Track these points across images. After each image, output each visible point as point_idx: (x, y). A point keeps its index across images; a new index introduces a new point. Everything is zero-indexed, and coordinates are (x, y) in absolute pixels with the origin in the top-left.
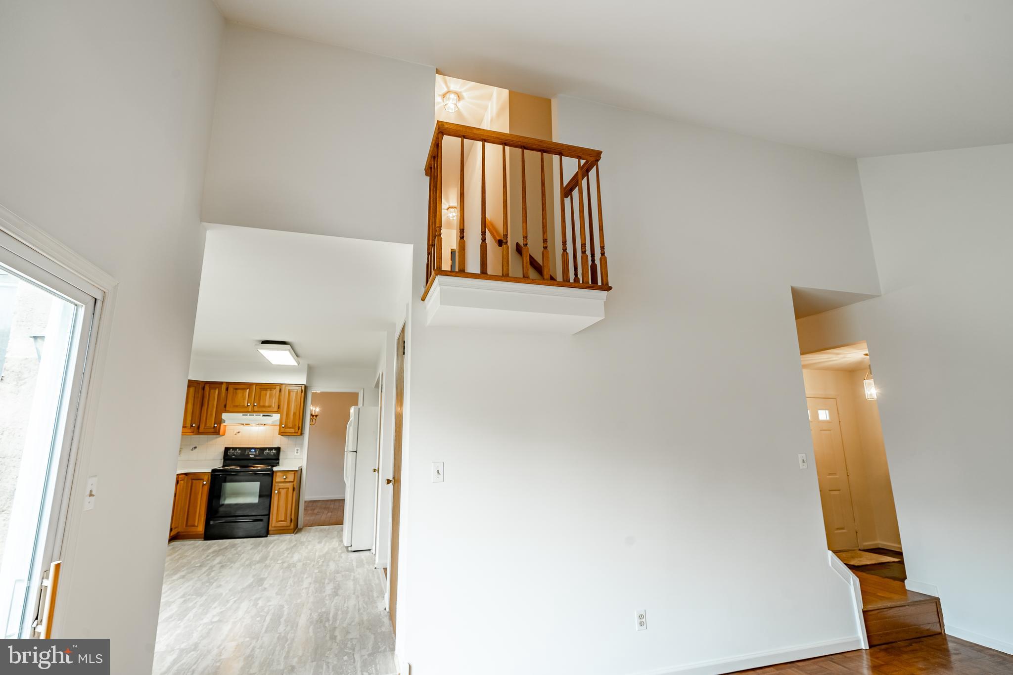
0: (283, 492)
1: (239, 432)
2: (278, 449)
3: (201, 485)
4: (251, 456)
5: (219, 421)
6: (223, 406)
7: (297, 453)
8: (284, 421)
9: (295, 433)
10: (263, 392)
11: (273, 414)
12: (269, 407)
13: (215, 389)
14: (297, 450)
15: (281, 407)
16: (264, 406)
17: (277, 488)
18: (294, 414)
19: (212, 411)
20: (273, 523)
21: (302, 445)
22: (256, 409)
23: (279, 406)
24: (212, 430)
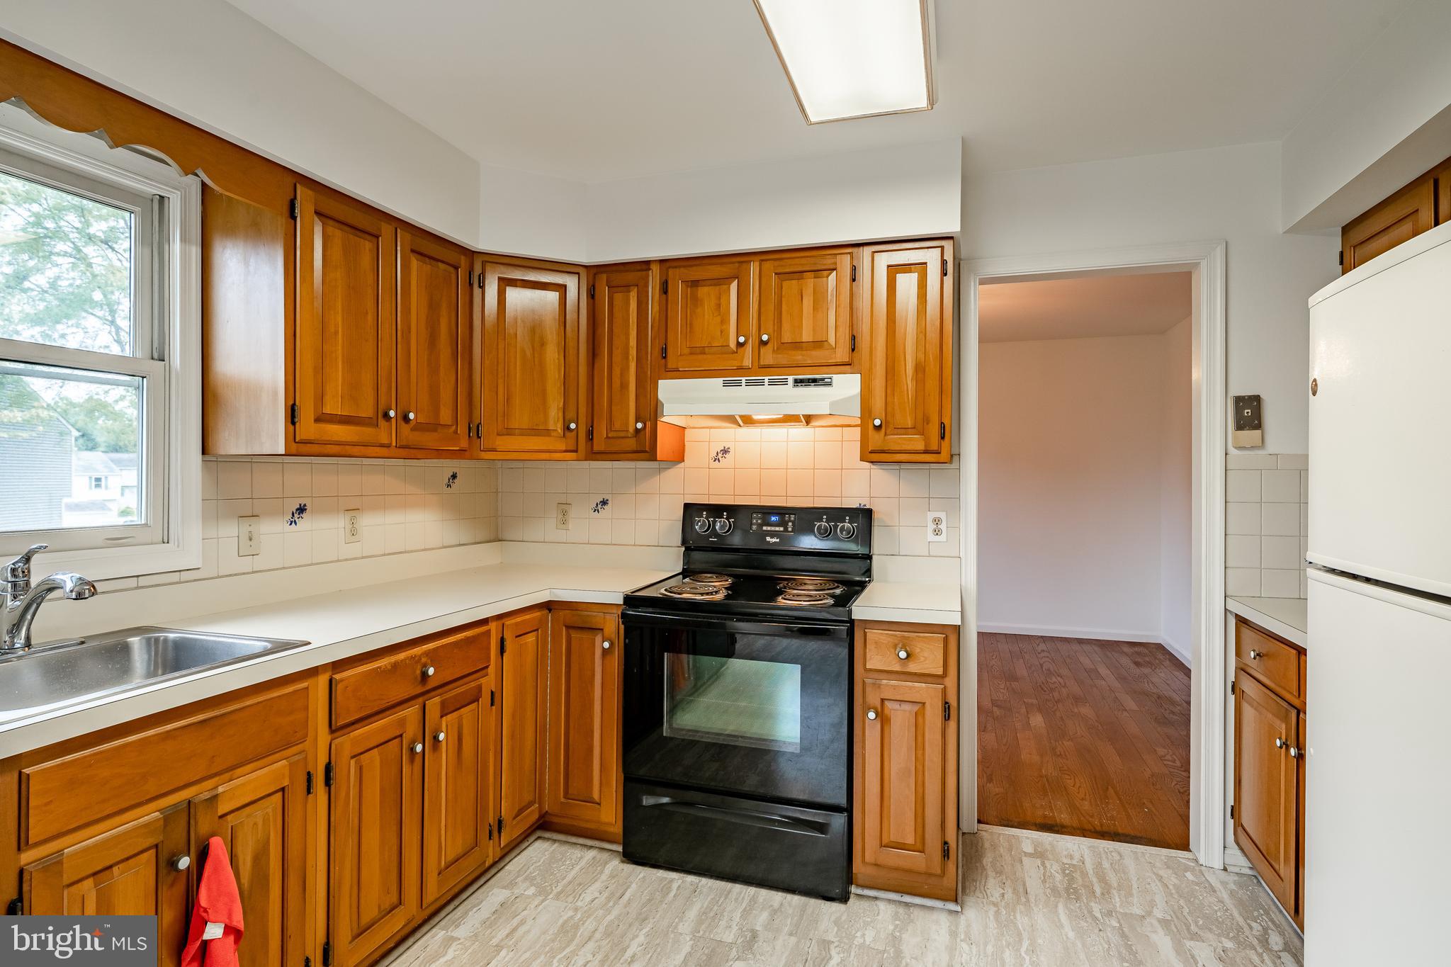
0: (900, 716)
1: (725, 451)
2: (864, 516)
3: (598, 653)
4: (768, 539)
5: (650, 411)
6: (657, 352)
7: (937, 532)
8: (878, 403)
9: (926, 452)
10: (791, 286)
11: (837, 378)
12: (819, 344)
13: (627, 287)
14: (937, 521)
15: (863, 343)
16: (797, 345)
17: (873, 699)
18: (920, 369)
19: (625, 370)
20: (867, 850)
21: (953, 501)
22: (768, 356)
23: (854, 338)
24: (631, 444)
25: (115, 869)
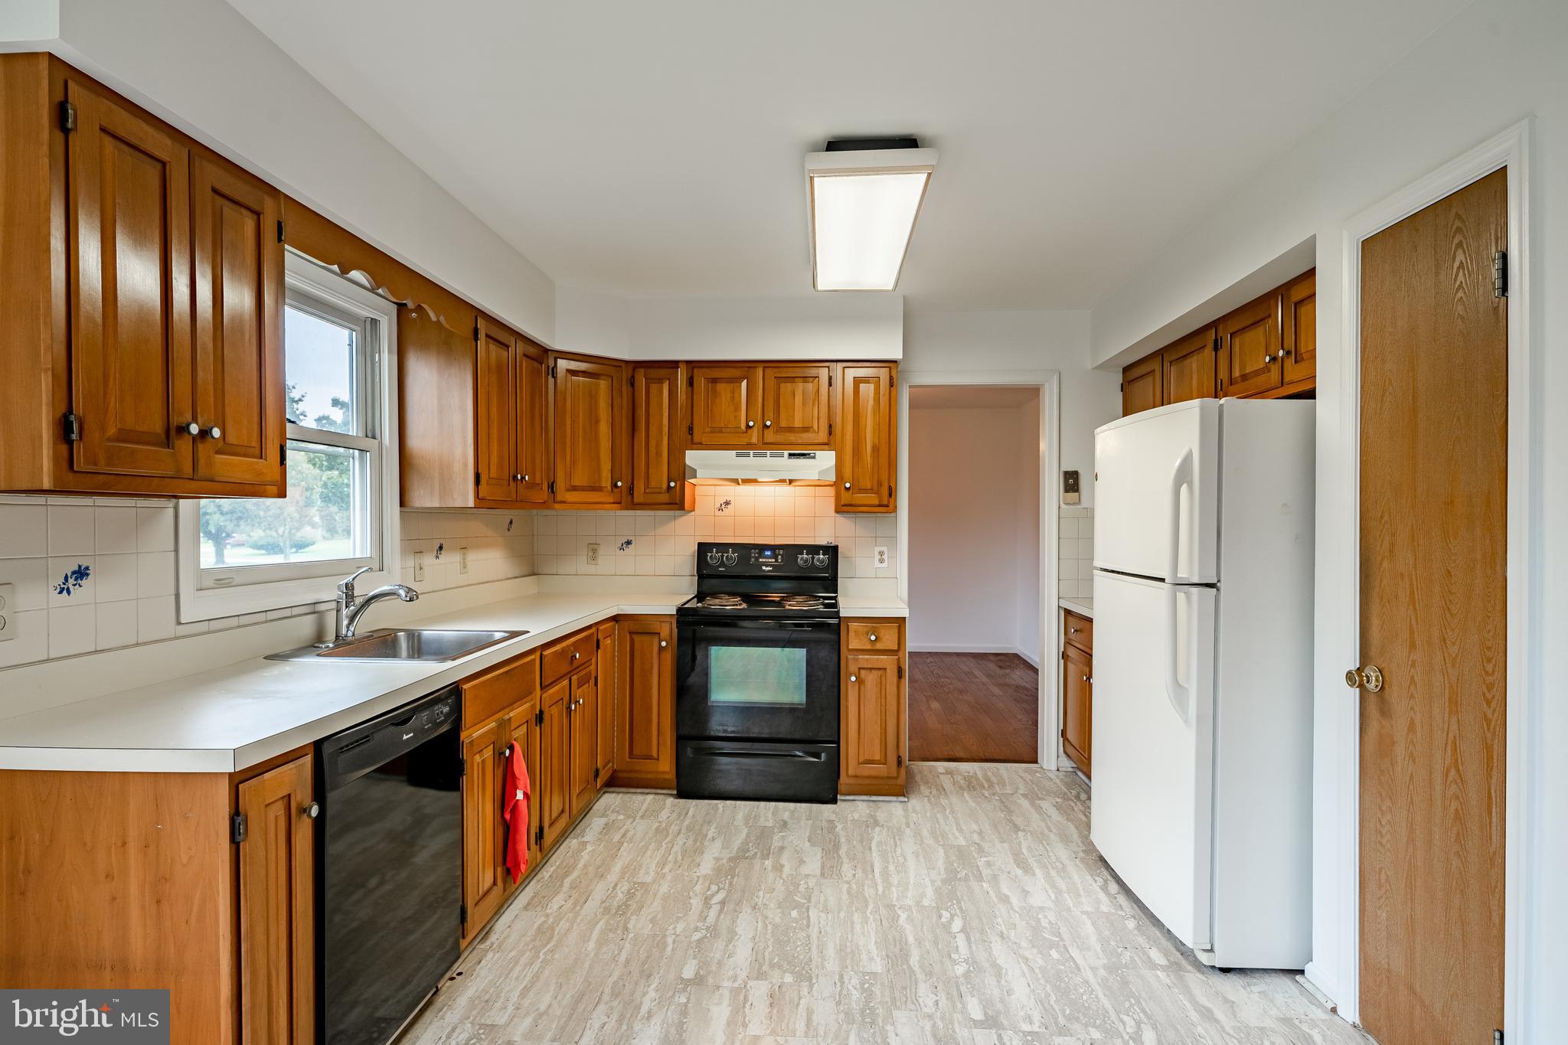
0: (871, 679)
1: (727, 503)
2: (832, 551)
3: (656, 649)
4: (764, 568)
5: (681, 473)
6: (685, 429)
7: (881, 561)
8: (848, 472)
9: (880, 506)
10: (786, 388)
11: (818, 453)
12: (806, 429)
13: (660, 381)
14: (881, 553)
15: (838, 430)
16: (791, 429)
17: (853, 668)
18: (876, 449)
19: (658, 445)
20: (851, 765)
21: (893, 539)
22: (770, 436)
23: (830, 426)
24: (665, 498)
25: (484, 751)
